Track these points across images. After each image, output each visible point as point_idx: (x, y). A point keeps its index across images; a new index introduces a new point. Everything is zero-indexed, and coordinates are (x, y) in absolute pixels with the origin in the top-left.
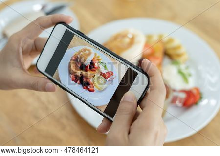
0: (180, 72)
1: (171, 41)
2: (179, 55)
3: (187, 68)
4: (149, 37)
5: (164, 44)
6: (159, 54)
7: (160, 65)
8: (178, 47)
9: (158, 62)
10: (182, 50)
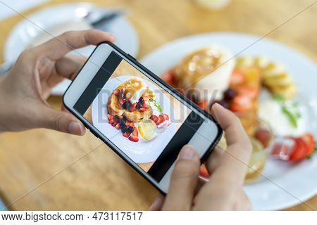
0: (285, 111)
1: (271, 66)
2: (283, 87)
3: (295, 105)
4: (239, 61)
5: (262, 70)
6: (254, 84)
7: (255, 100)
8: (283, 76)
9: (252, 94)
10: (288, 80)
